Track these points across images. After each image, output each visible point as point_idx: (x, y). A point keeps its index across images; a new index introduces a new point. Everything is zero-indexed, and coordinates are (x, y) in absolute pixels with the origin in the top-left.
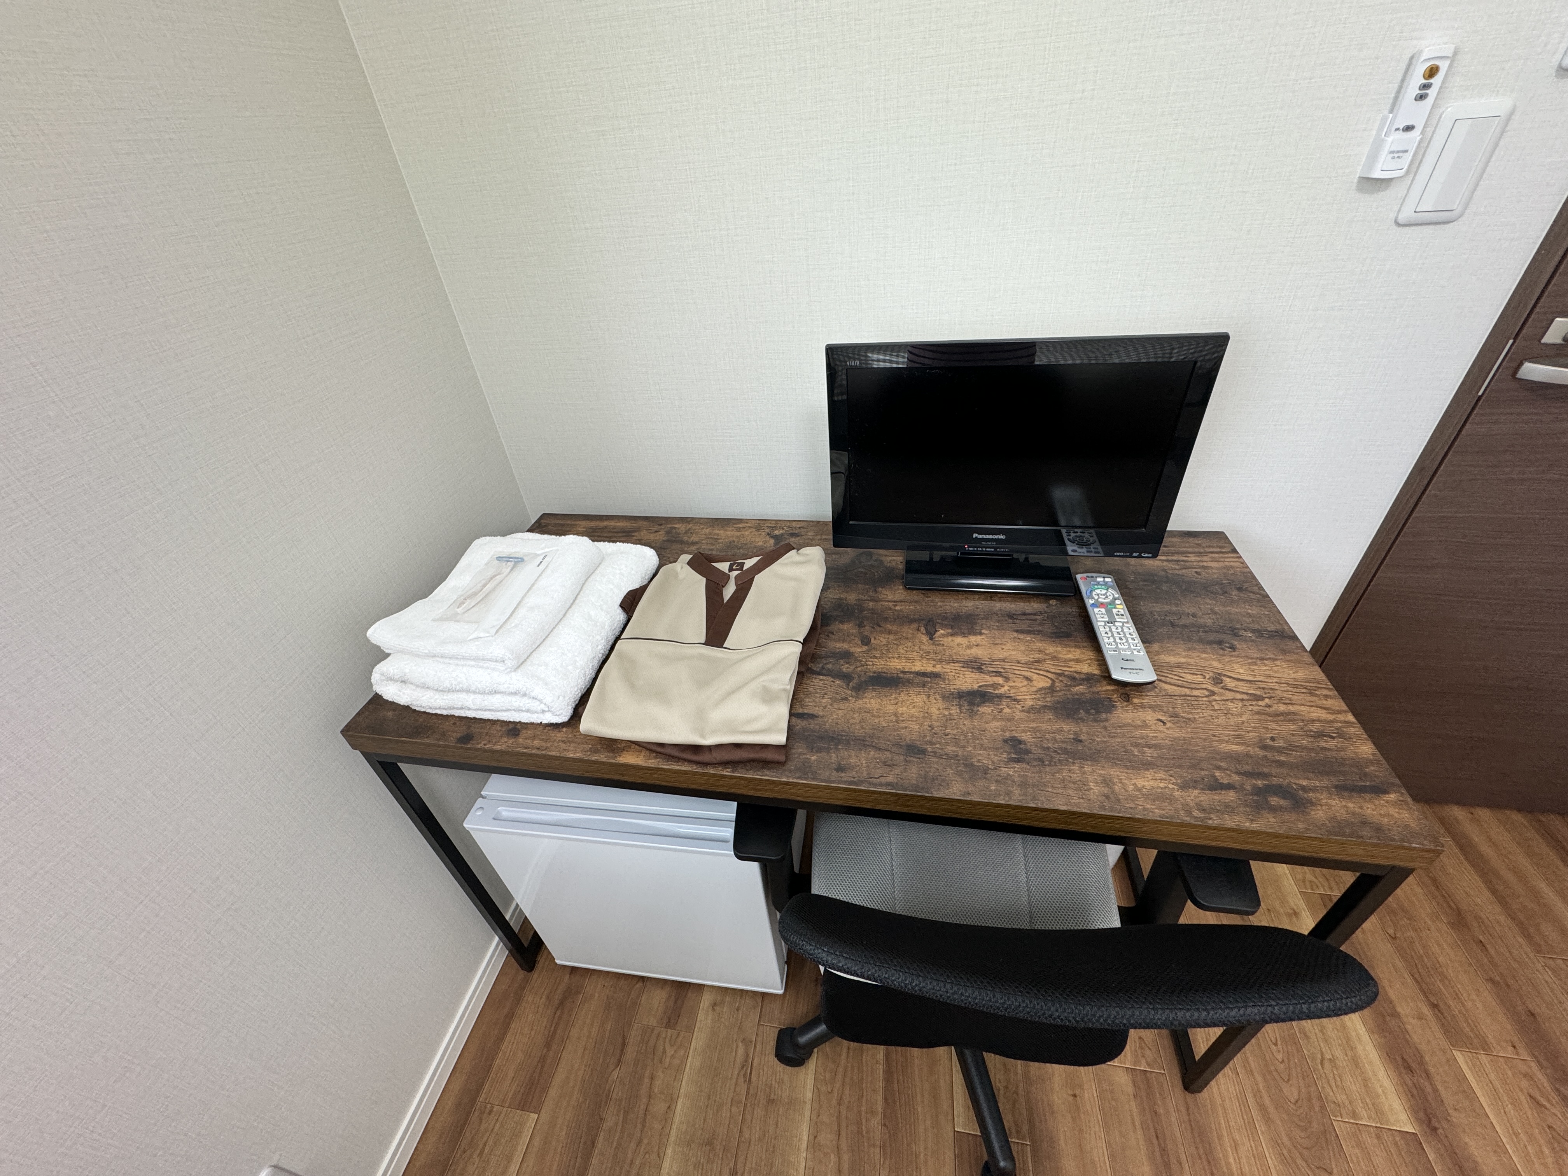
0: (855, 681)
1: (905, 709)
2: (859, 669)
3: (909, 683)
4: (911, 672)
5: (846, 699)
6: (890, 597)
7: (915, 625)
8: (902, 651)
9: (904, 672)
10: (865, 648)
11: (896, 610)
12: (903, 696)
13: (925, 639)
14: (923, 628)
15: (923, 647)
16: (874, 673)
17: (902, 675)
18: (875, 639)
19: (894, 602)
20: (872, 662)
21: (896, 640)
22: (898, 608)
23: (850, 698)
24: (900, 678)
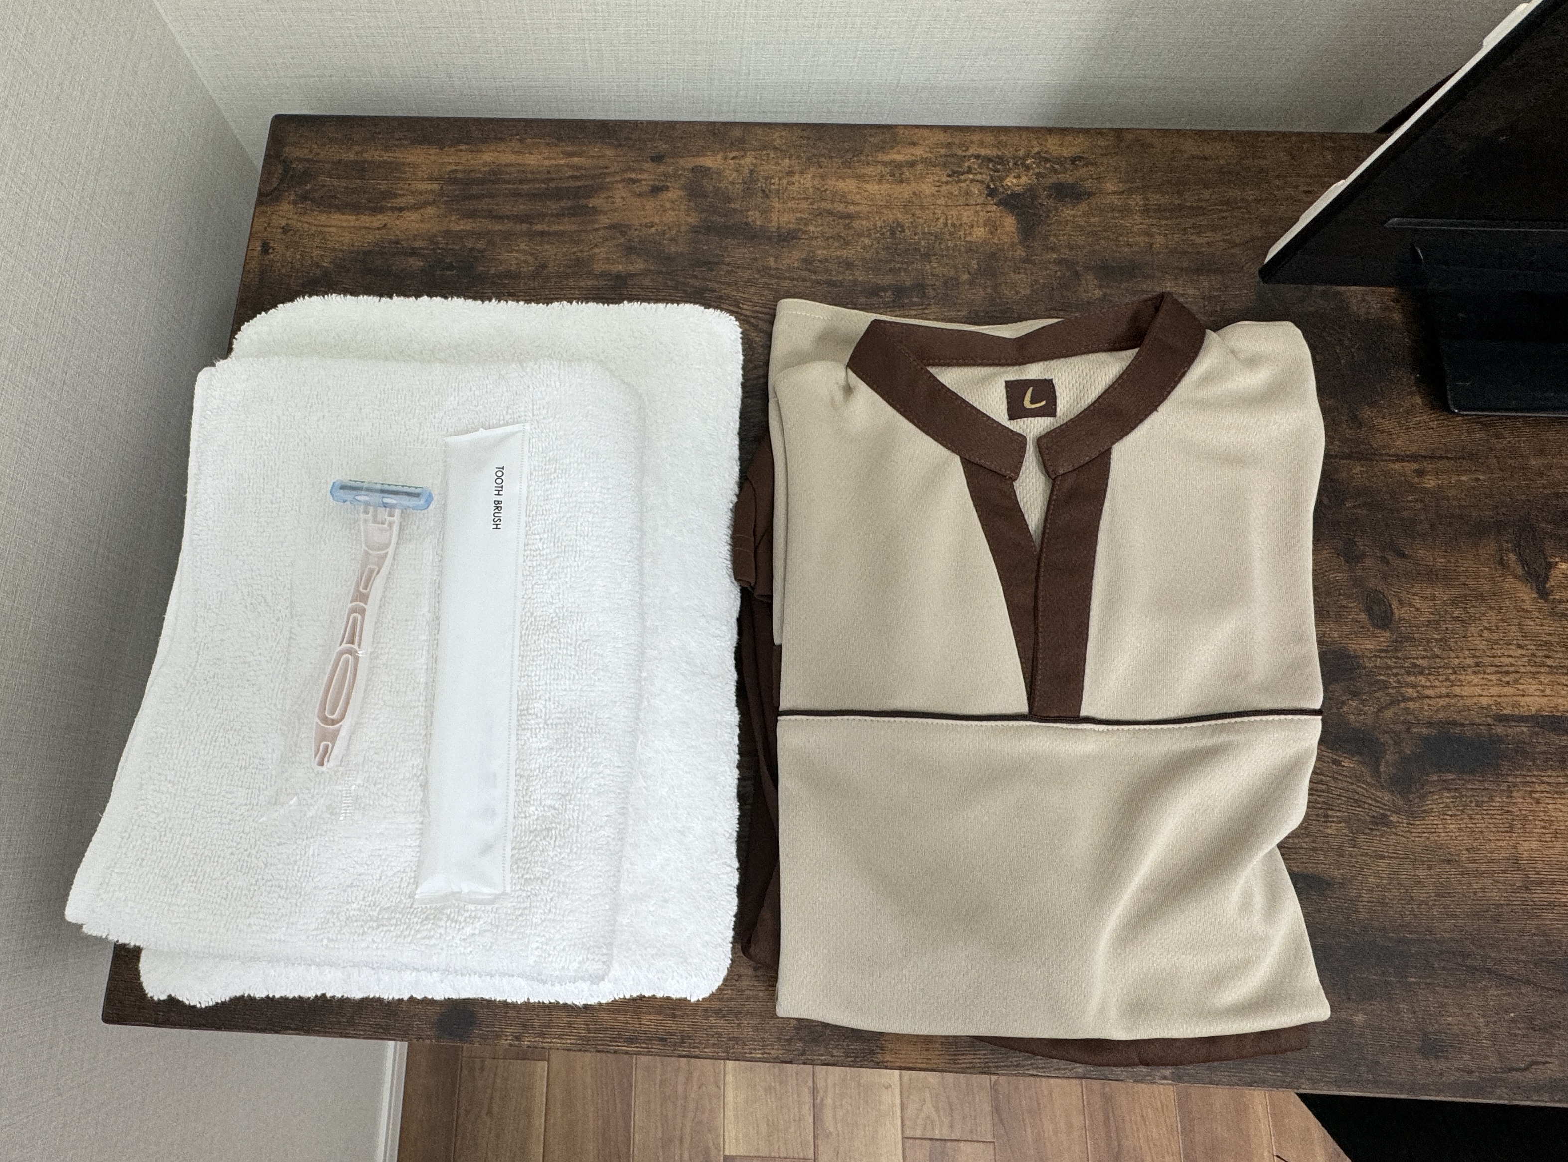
0: (1389, 757)
1: (1534, 845)
2: (1388, 714)
3: (1525, 754)
4: (1521, 719)
5: (1382, 821)
6: (1400, 444)
7: (1488, 548)
8: (1482, 645)
9: (1502, 719)
10: (1384, 638)
11: (1425, 491)
12: (1521, 803)
13: (1526, 595)
14: (1512, 557)
15: (1531, 626)
16: (1430, 724)
17: (1499, 730)
18: (1401, 602)
19: (1414, 458)
20: (1414, 686)
21: (1454, 602)
22: (1431, 483)
23: (1394, 818)
24: (1500, 740)
